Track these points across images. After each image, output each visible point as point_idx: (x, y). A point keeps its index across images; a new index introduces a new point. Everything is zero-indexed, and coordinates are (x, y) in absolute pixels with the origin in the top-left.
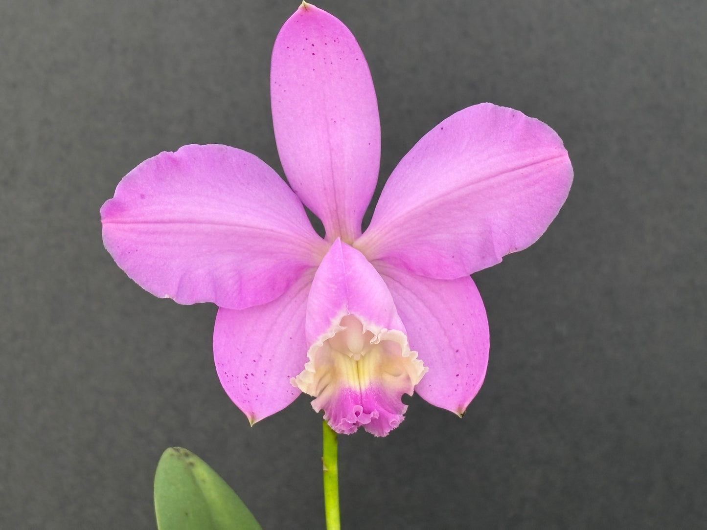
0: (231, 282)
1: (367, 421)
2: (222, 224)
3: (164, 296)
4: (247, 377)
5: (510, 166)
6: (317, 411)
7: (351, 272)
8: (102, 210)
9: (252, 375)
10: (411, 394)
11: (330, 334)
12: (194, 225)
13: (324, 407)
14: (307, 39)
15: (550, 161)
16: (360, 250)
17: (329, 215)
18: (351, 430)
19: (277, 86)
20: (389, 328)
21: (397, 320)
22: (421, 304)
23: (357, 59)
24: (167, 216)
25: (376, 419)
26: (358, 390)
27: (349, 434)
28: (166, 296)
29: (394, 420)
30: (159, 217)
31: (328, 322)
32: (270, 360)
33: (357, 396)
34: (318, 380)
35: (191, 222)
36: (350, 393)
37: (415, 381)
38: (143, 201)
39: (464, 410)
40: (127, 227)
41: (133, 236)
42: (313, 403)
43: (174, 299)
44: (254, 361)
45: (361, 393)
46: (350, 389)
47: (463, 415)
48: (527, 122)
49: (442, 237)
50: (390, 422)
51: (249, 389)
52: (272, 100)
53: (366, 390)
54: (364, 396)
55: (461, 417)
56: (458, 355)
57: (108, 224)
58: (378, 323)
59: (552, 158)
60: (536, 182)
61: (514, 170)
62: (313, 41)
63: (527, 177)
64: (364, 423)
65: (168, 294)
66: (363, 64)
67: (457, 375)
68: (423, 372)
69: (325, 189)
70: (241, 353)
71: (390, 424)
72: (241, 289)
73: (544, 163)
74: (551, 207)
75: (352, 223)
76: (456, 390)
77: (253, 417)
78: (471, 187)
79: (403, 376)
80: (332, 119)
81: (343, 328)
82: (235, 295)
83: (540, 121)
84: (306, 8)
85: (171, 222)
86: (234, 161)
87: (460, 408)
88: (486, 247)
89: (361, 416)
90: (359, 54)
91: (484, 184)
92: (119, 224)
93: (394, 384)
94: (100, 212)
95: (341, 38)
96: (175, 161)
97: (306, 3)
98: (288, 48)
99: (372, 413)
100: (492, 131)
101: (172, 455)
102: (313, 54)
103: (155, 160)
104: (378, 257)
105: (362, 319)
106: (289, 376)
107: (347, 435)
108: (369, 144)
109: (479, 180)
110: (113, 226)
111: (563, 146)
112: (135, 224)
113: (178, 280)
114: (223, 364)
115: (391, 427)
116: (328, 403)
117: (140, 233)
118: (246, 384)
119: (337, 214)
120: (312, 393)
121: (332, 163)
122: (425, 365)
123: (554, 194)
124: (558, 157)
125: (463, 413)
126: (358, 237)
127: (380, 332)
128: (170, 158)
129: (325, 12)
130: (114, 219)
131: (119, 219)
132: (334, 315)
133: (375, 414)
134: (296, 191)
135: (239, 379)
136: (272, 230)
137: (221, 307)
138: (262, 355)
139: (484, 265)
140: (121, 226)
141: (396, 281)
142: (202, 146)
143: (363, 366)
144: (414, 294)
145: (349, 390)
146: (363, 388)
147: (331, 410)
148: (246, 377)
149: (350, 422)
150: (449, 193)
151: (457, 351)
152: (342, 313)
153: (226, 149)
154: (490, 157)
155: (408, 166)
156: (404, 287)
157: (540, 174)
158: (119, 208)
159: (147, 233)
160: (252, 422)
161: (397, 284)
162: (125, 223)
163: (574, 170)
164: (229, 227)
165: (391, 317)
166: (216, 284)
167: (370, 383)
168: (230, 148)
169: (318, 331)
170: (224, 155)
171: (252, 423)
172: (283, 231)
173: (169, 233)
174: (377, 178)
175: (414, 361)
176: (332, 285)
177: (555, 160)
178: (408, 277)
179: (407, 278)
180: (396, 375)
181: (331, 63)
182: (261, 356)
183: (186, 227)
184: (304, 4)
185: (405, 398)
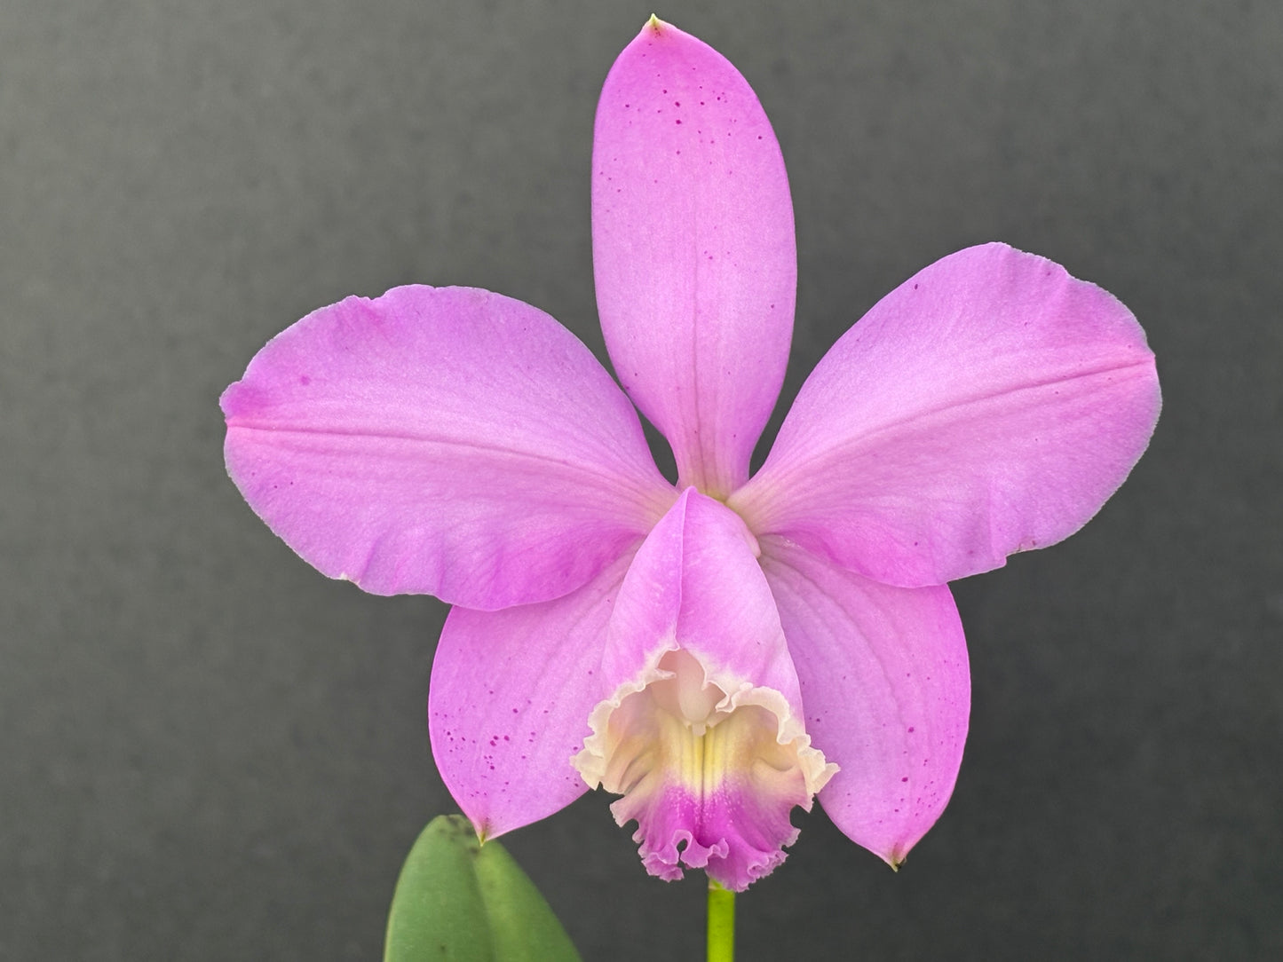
0: (477, 556)
1: (701, 863)
2: (465, 443)
3: (338, 575)
4: (496, 742)
5: (1033, 375)
6: (620, 822)
7: (699, 561)
8: (222, 402)
9: (507, 738)
10: (808, 807)
11: (639, 685)
12: (407, 443)
13: (637, 815)
14: (665, 92)
15: (1117, 371)
16: (738, 513)
17: (684, 441)
18: (674, 874)
19: (604, 179)
20: (760, 681)
21: (785, 667)
22: (850, 627)
23: (760, 138)
24: (351, 422)
25: (719, 859)
26: (698, 793)
27: (669, 881)
28: (343, 577)
29: (756, 864)
30: (338, 423)
31: (640, 659)
32: (546, 712)
33: (694, 806)
34: (628, 764)
35: (402, 435)
36: (679, 799)
37: (812, 790)
38: (304, 388)
39: (902, 857)
40: (272, 436)
41: (286, 455)
42: (613, 807)
43: (357, 583)
44: (515, 711)
45: (703, 801)
46: (682, 789)
47: (899, 866)
48: (1073, 290)
49: (896, 503)
50: (750, 867)
51: (492, 768)
52: (594, 206)
53: (714, 795)
54: (707, 807)
55: (896, 870)
56: (911, 738)
57: (237, 429)
58: (740, 668)
59: (1120, 366)
60: (1084, 413)
61: (1041, 383)
62: (681, 96)
63: (1066, 399)
64: (694, 867)
65: (347, 572)
66: (772, 145)
67: (905, 780)
68: (826, 773)
69: (678, 388)
70: (491, 693)
71: (749, 873)
72: (498, 571)
73: (1102, 375)
74: (1112, 466)
75: (728, 458)
76: (896, 811)
77: (487, 827)
78: (955, 409)
79: (793, 772)
80: (706, 252)
81: (666, 675)
82: (482, 581)
83: (1101, 289)
84: (656, 28)
85: (360, 433)
86: (502, 321)
87: (895, 852)
88: (973, 540)
89: (690, 850)
90: (765, 127)
91: (983, 405)
92: (257, 431)
93: (774, 785)
94: (220, 404)
95: (730, 94)
96: (376, 318)
97: (656, 19)
98: (627, 106)
99: (712, 847)
100: (1006, 301)
101: (442, 831)
102: (678, 122)
103: (334, 311)
104: (774, 528)
105: (704, 659)
106: (576, 748)
107: (665, 882)
108: (772, 306)
109: (974, 399)
110: (247, 432)
111: (1146, 344)
112: (289, 433)
113: (369, 545)
114: (446, 716)
115: (751, 878)
116: (643, 809)
117: (300, 450)
118: (490, 757)
119: (699, 439)
120: (611, 788)
121: (695, 337)
122: (827, 761)
123: (1121, 441)
124: (1132, 365)
125: (899, 862)
126: (741, 484)
127: (738, 690)
128: (364, 309)
129: (697, 40)
130: (247, 420)
131: (259, 421)
132: (652, 644)
133: (720, 850)
134: (628, 388)
135: (478, 746)
136: (565, 462)
137: (456, 606)
138: (532, 700)
139: (972, 569)
140: (261, 434)
141: (806, 578)
142: (437, 289)
143: (714, 747)
144: (841, 606)
145: (680, 792)
146: (708, 791)
147: (647, 825)
148: (492, 743)
149: (665, 861)
150: (911, 419)
151: (911, 730)
152: (667, 644)
153: (488, 297)
154: (997, 352)
155: (845, 356)
156: (823, 592)
157: (1093, 398)
158: (255, 401)
159: (312, 450)
160: (484, 837)
161: (808, 584)
162: (269, 429)
163: (1164, 394)
164: (476, 449)
165: (770, 658)
166: (445, 563)
167: (725, 782)
168: (495, 296)
169: (623, 672)
170: (482, 309)
171: (483, 840)
172: (589, 464)
173: (357, 453)
174: (784, 374)
175: (804, 752)
176: (656, 585)
177: (1126, 371)
178: (831, 572)
179: (829, 575)
180: (781, 769)
181: (712, 142)
182: (529, 702)
183: (391, 445)
184: (654, 20)
185: (797, 814)
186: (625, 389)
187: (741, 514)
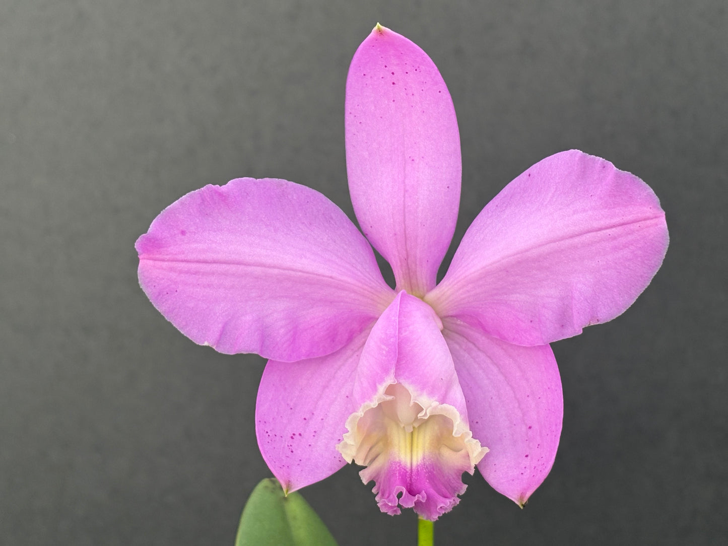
0: (282, 331)
1: (411, 505)
2: (274, 267)
3: (203, 343)
4: (294, 437)
5: (596, 225)
6: (365, 482)
7: (407, 333)
8: (136, 245)
9: (300, 435)
10: (472, 472)
11: (374, 404)
12: (241, 267)
13: (374, 478)
14: (386, 66)
15: (643, 222)
16: (430, 305)
17: (399, 264)
18: (395, 511)
19: (352, 116)
20: (443, 401)
21: (457, 393)
22: (495, 370)
23: (440, 92)
24: (209, 256)
25: (421, 502)
26: (409, 465)
27: (393, 515)
28: (206, 344)
29: (442, 505)
30: (202, 257)
31: (375, 389)
32: (322, 419)
33: (407, 472)
34: (368, 449)
35: (239, 263)
36: (398, 468)
37: (474, 462)
38: (183, 237)
39: (525, 500)
40: (165, 264)
41: (173, 275)
42: (361, 473)
43: (214, 348)
44: (305, 419)
45: (411, 469)
46: (400, 463)
47: (524, 506)
48: (617, 176)
49: (519, 298)
50: (439, 507)
51: (292, 452)
52: (346, 132)
53: (418, 466)
54: (414, 473)
55: (522, 508)
56: (530, 432)
57: (145, 260)
58: (431, 393)
59: (645, 219)
60: (625, 246)
61: (600, 229)
62: (395, 69)
63: (614, 238)
64: (407, 507)
65: (207, 340)
66: (446, 96)
67: (527, 456)
68: (481, 453)
69: (395, 234)
70: (291, 409)
71: (438, 510)
72: (294, 339)
73: (635, 224)
74: (641, 276)
75: (424, 274)
76: (522, 474)
77: (289, 486)
78: (552, 245)
79: (463, 452)
80: (410, 157)
81: (389, 398)
82: (285, 346)
83: (634, 176)
84: (380, 31)
85: (214, 262)
86: (295, 198)
87: (522, 498)
88: (563, 319)
89: (405, 497)
90: (443, 86)
91: (568, 242)
92: (157, 262)
93: (452, 460)
94: (135, 247)
95: (422, 67)
96: (223, 197)
97: (380, 25)
98: (364, 75)
99: (417, 496)
100: (580, 183)
101: (266, 487)
102: (394, 83)
103: (200, 194)
104: (451, 313)
105: (411, 388)
106: (339, 440)
107: (391, 516)
108: (448, 187)
109: (563, 238)
110: (151, 262)
111: (659, 206)
112: (175, 263)
113: (220, 326)
114: (265, 422)
115: (439, 513)
116: (378, 474)
117: (181, 272)
118: (291, 446)
119: (407, 263)
120: (359, 463)
121: (404, 205)
122: (482, 446)
123: (646, 262)
124: (652, 219)
125: (524, 503)
126: (431, 289)
127: (431, 406)
128: (216, 192)
129: (403, 37)
130: (151, 256)
131: (157, 256)
132: (382, 380)
133: (421, 497)
134: (367, 234)
135: (283, 439)
136: (331, 277)
137: (270, 360)
138: (314, 412)
139: (563, 335)
140: (159, 263)
141: (470, 341)
142: (258, 180)
143: (418, 439)
144: (489, 357)
145: (398, 464)
146: (415, 464)
147: (380, 483)
148: (292, 438)
149: (390, 504)
150: (527, 251)
151: (530, 428)
152: (390, 380)
153: (287, 184)
154: (575, 212)
155: (490, 215)
156: (479, 349)
157: (630, 238)
158: (155, 245)
159: (188, 272)
160: (287, 491)
161: (471, 345)
162: (163, 260)
163: (670, 235)
164: (281, 271)
165: (448, 387)
166: (264, 335)
167: (424, 458)
168: (291, 183)
169: (365, 396)
170: (283, 191)
171: (287, 493)
172: (344, 278)
173: (213, 274)
174: (455, 226)
175: (469, 441)
176: (383, 347)
177: (648, 222)
178: (483, 338)
180: (456, 450)
181: (413, 95)
182: (313, 414)
183: (233, 268)
184: (378, 26)
185: (465, 477)
186: (365, 235)
187: (432, 305)
